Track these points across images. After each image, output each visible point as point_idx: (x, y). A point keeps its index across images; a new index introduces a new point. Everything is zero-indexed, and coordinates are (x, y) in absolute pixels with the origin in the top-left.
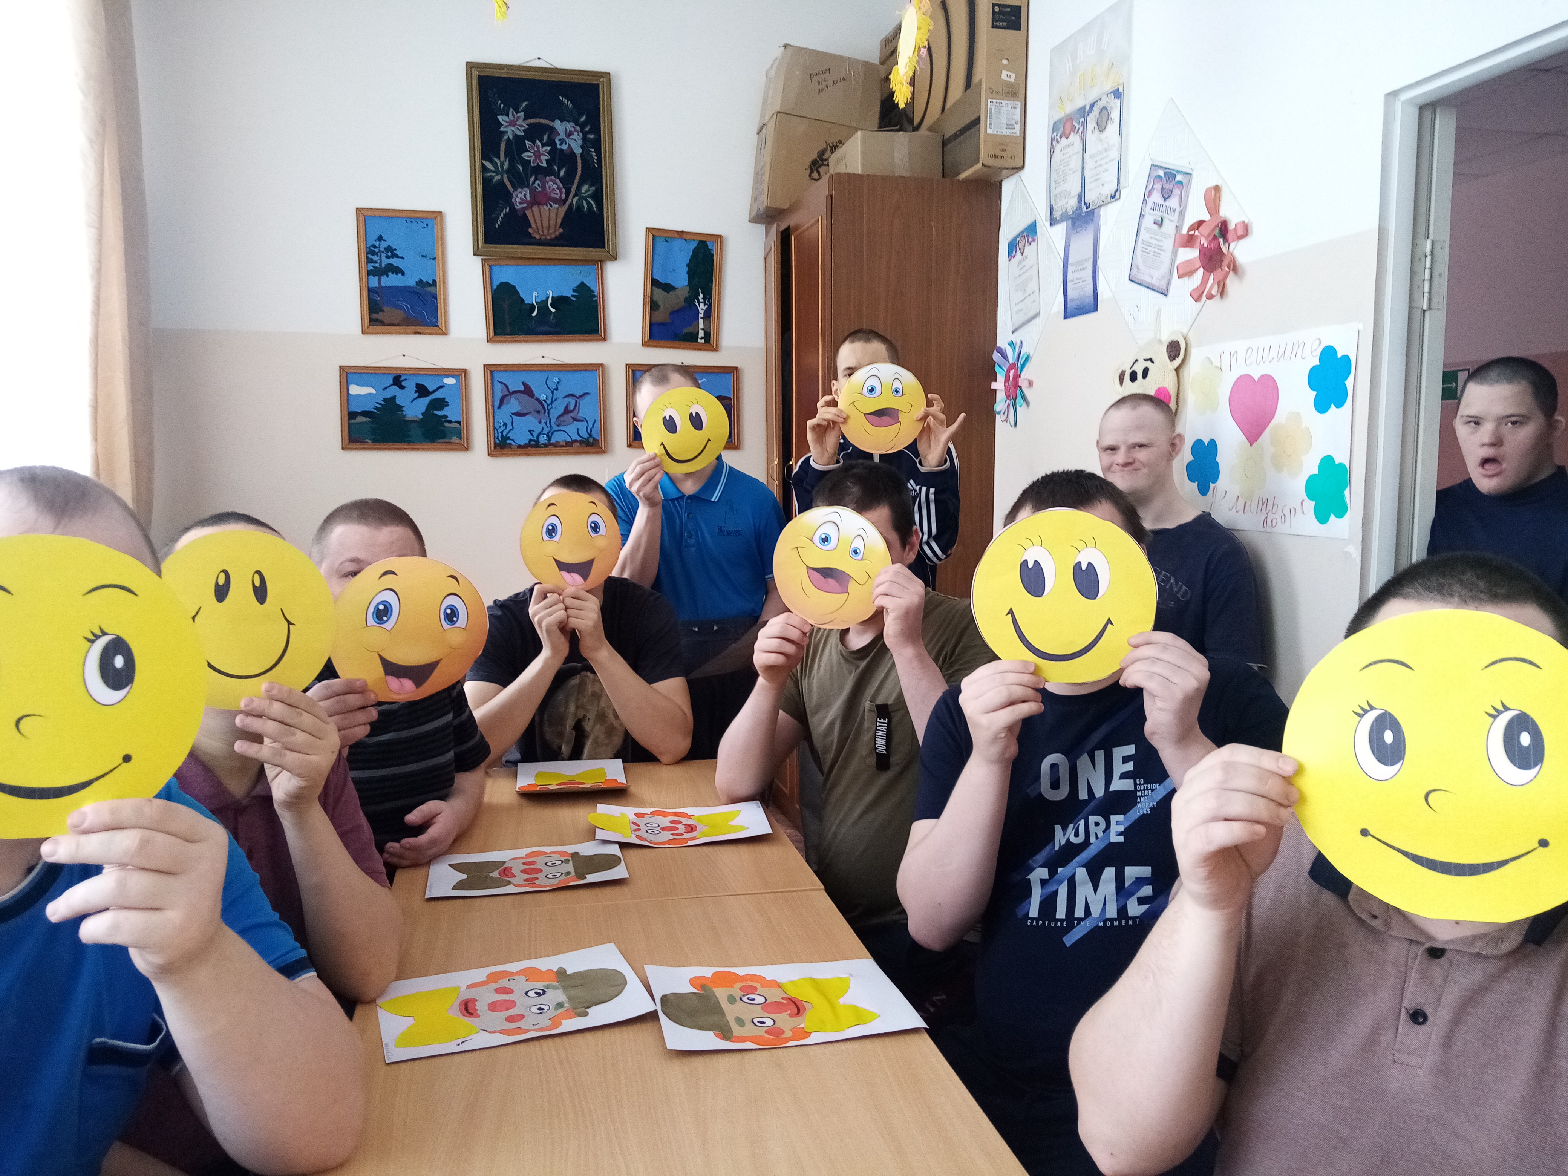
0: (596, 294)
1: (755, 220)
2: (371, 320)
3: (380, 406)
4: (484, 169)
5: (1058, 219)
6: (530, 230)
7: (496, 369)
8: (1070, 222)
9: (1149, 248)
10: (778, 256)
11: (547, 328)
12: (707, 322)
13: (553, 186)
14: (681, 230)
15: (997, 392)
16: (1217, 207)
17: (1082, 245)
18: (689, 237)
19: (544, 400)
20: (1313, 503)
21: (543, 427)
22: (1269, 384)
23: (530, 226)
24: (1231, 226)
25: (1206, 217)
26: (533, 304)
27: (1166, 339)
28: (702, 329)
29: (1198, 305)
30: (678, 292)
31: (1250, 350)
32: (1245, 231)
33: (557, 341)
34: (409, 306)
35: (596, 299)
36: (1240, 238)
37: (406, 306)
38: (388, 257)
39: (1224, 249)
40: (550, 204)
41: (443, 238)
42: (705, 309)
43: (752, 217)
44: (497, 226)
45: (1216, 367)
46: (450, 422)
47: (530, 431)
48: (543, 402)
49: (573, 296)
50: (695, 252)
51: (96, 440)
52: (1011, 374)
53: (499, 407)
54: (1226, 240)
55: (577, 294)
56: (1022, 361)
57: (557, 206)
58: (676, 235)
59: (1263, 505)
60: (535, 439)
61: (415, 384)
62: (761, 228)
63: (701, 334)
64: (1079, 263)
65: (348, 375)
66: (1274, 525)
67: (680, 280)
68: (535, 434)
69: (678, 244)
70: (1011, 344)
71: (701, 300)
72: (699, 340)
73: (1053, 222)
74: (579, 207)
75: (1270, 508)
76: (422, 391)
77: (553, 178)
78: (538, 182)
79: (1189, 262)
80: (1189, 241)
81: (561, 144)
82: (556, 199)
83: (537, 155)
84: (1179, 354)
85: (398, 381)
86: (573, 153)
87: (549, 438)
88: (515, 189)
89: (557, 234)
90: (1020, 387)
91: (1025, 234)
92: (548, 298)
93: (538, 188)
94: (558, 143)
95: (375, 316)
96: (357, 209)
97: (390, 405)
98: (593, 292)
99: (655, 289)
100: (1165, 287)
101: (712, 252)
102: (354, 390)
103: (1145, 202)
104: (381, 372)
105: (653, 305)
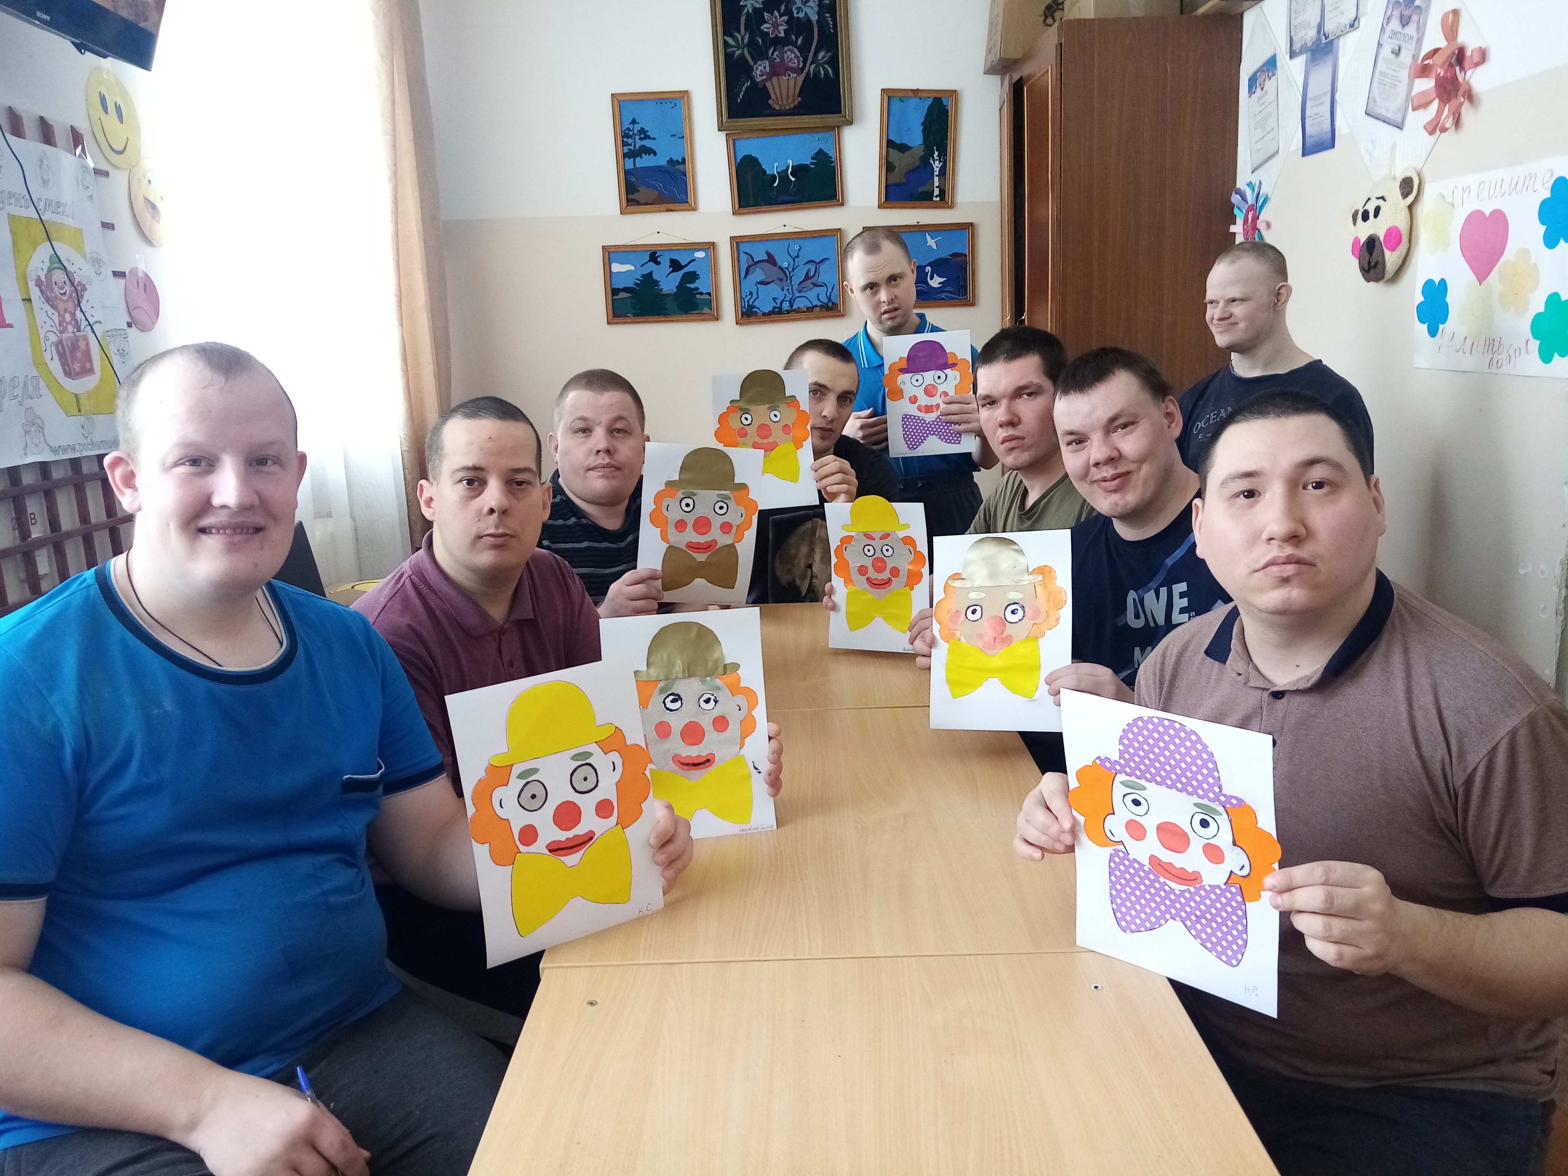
0: (833, 160)
1: (989, 71)
2: (628, 201)
3: (639, 282)
4: (726, 45)
5: (1297, 51)
6: (770, 102)
7: (741, 240)
8: (1309, 53)
9: (1386, 80)
10: (1010, 110)
11: (787, 198)
12: (943, 179)
13: (791, 56)
14: (916, 88)
15: (1236, 234)
16: (1455, 33)
17: (1321, 77)
18: (923, 95)
19: (786, 268)
20: (1538, 342)
21: (785, 295)
22: (1499, 219)
23: (771, 98)
24: (1468, 53)
25: (1442, 43)
26: (774, 174)
27: (1400, 175)
28: (937, 187)
29: (1433, 138)
30: (913, 151)
31: (1482, 185)
32: (1483, 56)
33: (798, 209)
34: (661, 185)
35: (833, 164)
36: (1477, 65)
37: (659, 186)
38: (641, 139)
39: (1460, 77)
40: (788, 74)
41: (690, 117)
42: (940, 166)
43: (986, 69)
44: (739, 101)
45: (1449, 203)
46: (701, 294)
47: (774, 299)
48: (786, 270)
49: (811, 163)
50: (931, 108)
51: (402, 325)
52: (1250, 216)
53: (745, 277)
54: (1462, 69)
55: (816, 161)
56: (1260, 203)
57: (795, 75)
58: (911, 94)
59: (1489, 345)
60: (778, 306)
61: (669, 260)
62: (996, 79)
63: (937, 192)
64: (1316, 98)
65: (610, 254)
66: (1499, 366)
67: (915, 139)
68: (779, 302)
69: (914, 102)
70: (1250, 184)
71: (936, 158)
72: (934, 199)
73: (1293, 55)
74: (817, 74)
75: (1495, 348)
76: (676, 265)
77: (790, 47)
78: (776, 53)
79: (1424, 93)
80: (1424, 71)
81: (798, 13)
82: (794, 68)
83: (776, 26)
84: (1412, 191)
85: (654, 257)
86: (809, 21)
87: (791, 305)
88: (755, 62)
89: (796, 103)
90: (1259, 230)
91: (1265, 69)
92: (788, 168)
93: (777, 58)
94: (795, 12)
95: (631, 197)
96: (612, 95)
97: (648, 280)
98: (831, 158)
99: (891, 150)
100: (1400, 121)
101: (947, 108)
102: (616, 268)
103: (1383, 30)
104: (639, 249)
105: (888, 167)
